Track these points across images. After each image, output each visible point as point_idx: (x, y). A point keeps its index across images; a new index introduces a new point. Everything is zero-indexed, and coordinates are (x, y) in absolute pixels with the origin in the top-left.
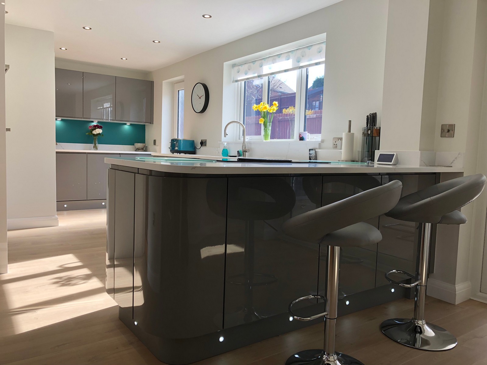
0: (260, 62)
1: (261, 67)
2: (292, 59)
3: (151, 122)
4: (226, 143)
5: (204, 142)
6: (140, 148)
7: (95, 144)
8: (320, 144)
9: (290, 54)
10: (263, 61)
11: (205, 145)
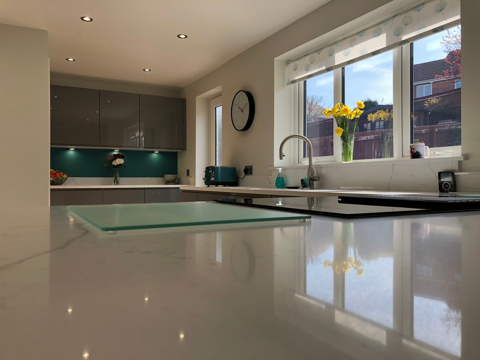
0: (329, 48)
1: (331, 55)
2: (385, 33)
3: (184, 148)
4: (282, 169)
5: (248, 169)
6: (171, 180)
7: (116, 178)
8: (460, 162)
9: (381, 26)
10: (334, 46)
11: (251, 173)
